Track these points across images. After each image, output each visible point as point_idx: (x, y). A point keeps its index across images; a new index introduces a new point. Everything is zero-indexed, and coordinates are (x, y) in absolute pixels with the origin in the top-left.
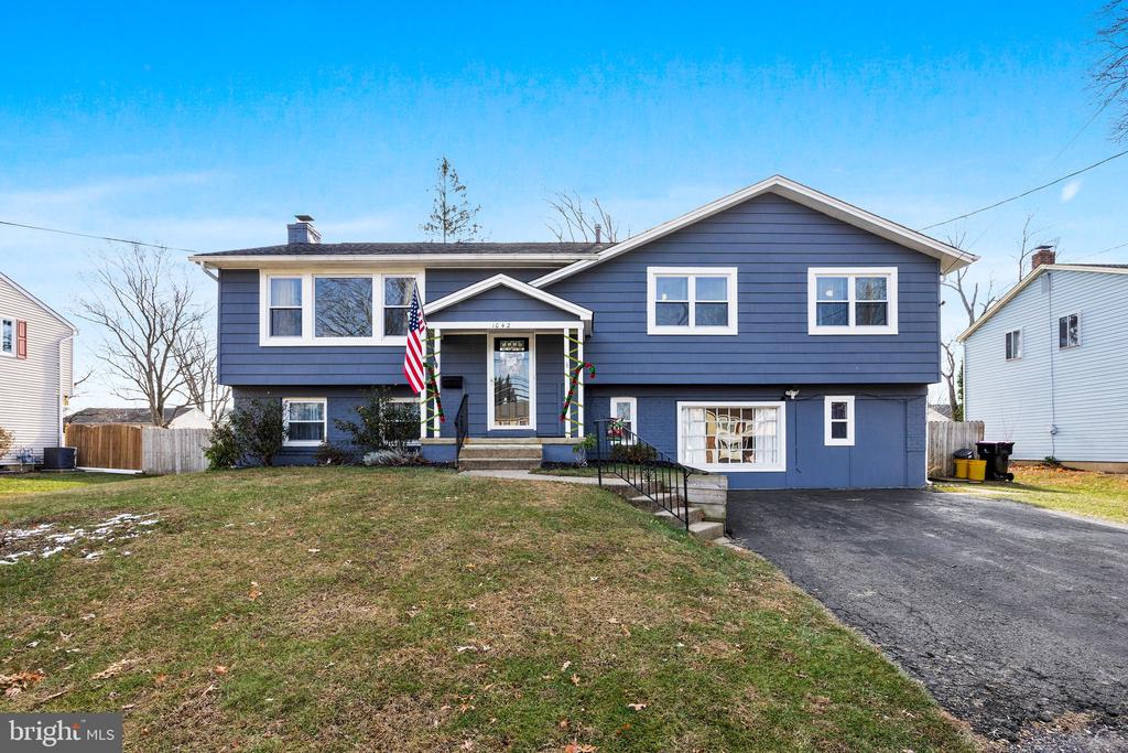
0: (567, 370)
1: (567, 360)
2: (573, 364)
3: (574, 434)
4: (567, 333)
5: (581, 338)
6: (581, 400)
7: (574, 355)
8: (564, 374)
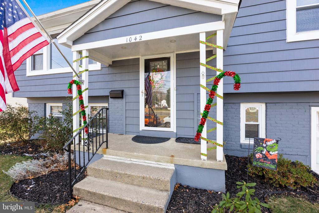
0: (203, 81)
1: (203, 69)
2: (209, 73)
3: (212, 156)
4: (203, 38)
5: (220, 41)
6: (220, 117)
7: (212, 63)
8: (199, 85)
